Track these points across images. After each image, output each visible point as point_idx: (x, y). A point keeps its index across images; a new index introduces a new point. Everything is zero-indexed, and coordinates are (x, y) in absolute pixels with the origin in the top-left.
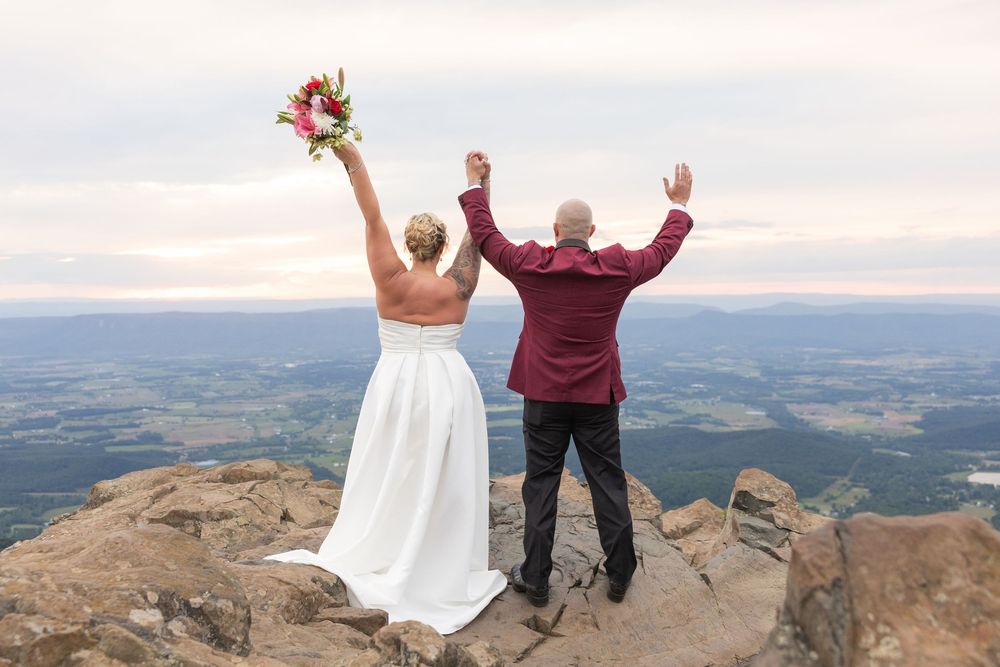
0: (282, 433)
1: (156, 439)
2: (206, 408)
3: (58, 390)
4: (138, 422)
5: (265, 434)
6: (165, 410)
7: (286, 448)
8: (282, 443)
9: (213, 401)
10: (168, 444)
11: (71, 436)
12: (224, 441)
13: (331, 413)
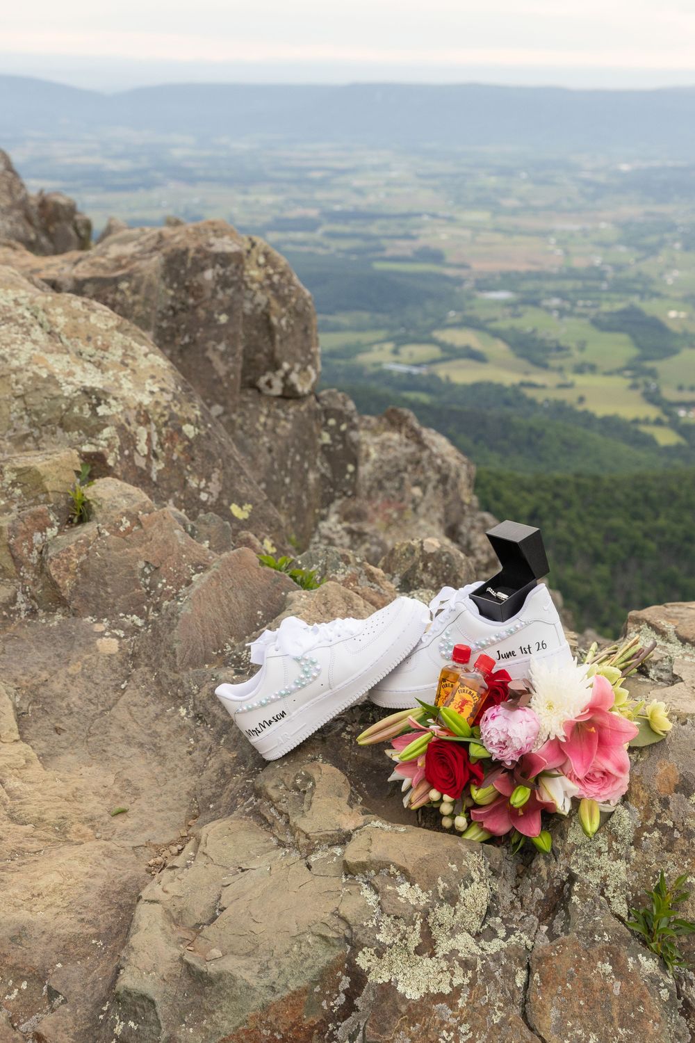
0: (602, 264)
1: (436, 257)
2: (503, 221)
3: (322, 184)
4: (414, 232)
5: (579, 263)
6: (451, 220)
7: (604, 286)
8: (601, 276)
9: (514, 212)
10: (450, 265)
11: (335, 244)
12: (523, 268)
13: (675, 241)
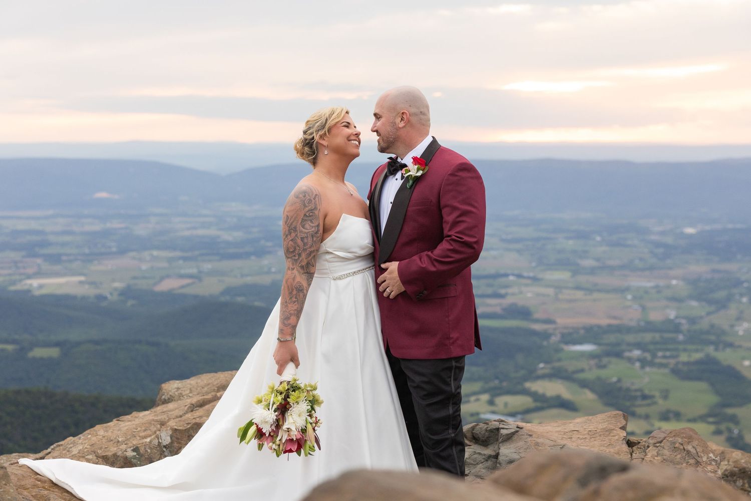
0: (677, 317)
1: (524, 313)
2: (582, 279)
4: (503, 291)
5: (655, 316)
6: (535, 279)
7: (681, 337)
8: (677, 329)
9: (592, 271)
10: (537, 321)
12: (605, 322)
13: (742, 295)
